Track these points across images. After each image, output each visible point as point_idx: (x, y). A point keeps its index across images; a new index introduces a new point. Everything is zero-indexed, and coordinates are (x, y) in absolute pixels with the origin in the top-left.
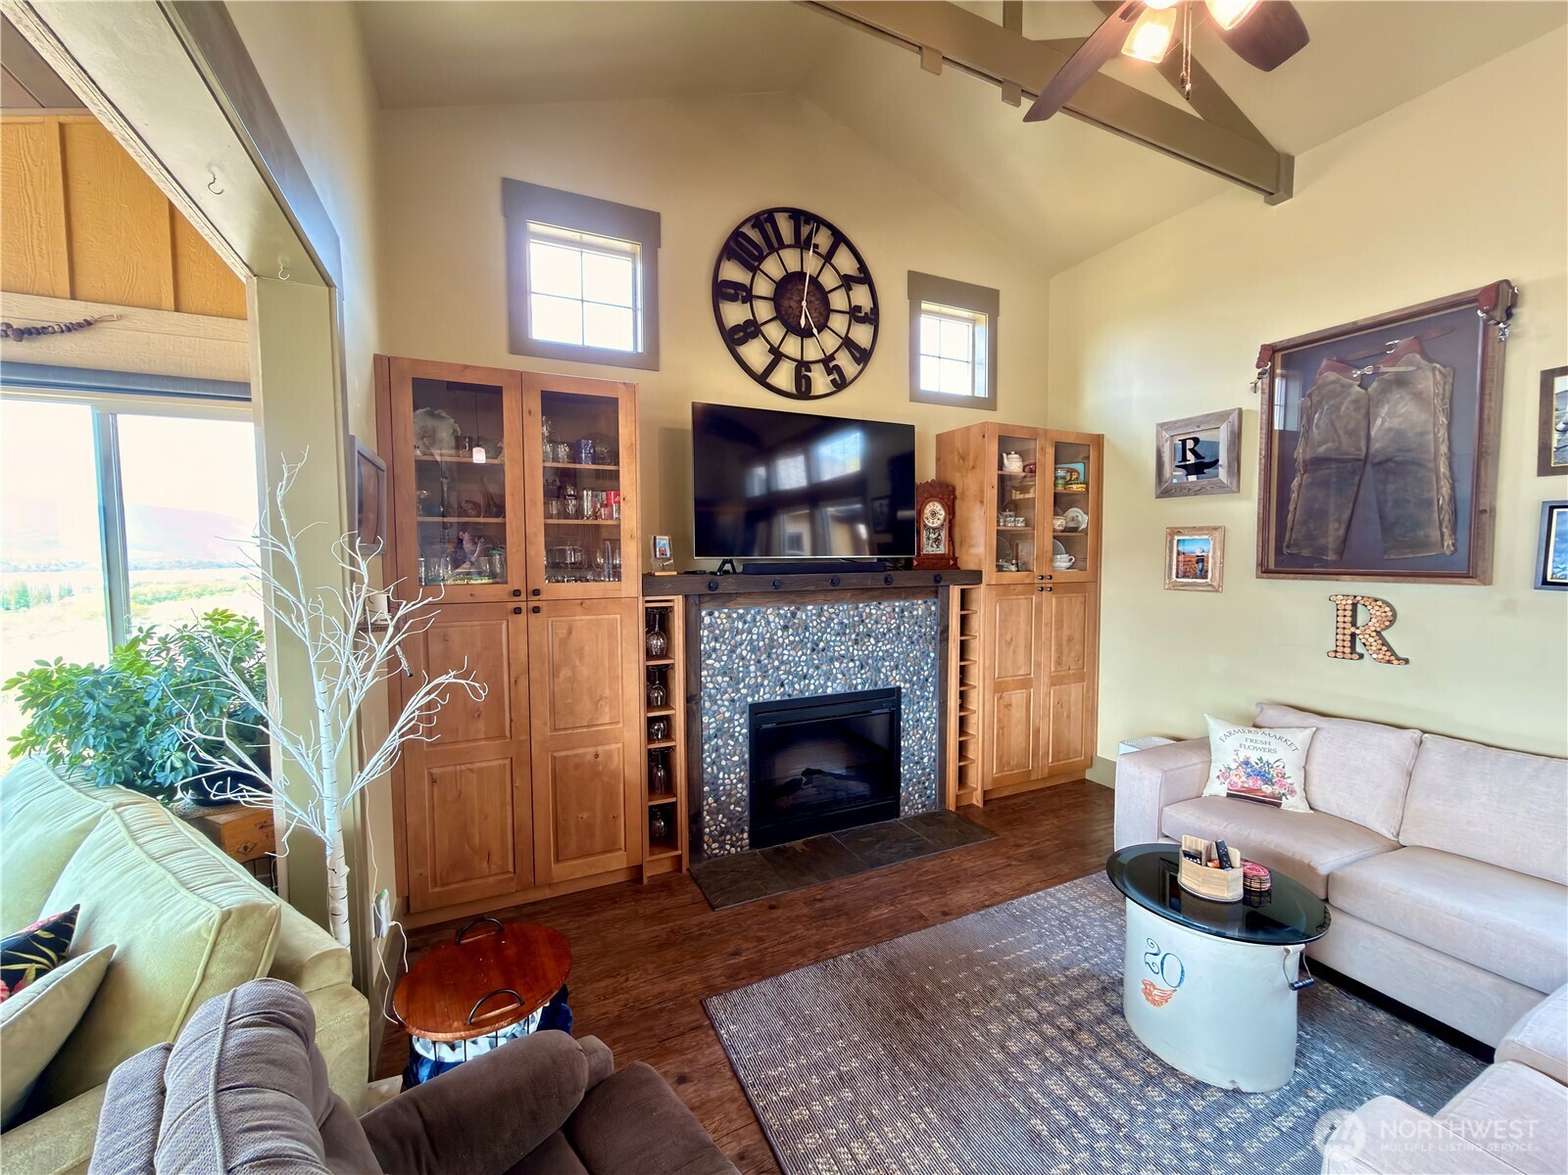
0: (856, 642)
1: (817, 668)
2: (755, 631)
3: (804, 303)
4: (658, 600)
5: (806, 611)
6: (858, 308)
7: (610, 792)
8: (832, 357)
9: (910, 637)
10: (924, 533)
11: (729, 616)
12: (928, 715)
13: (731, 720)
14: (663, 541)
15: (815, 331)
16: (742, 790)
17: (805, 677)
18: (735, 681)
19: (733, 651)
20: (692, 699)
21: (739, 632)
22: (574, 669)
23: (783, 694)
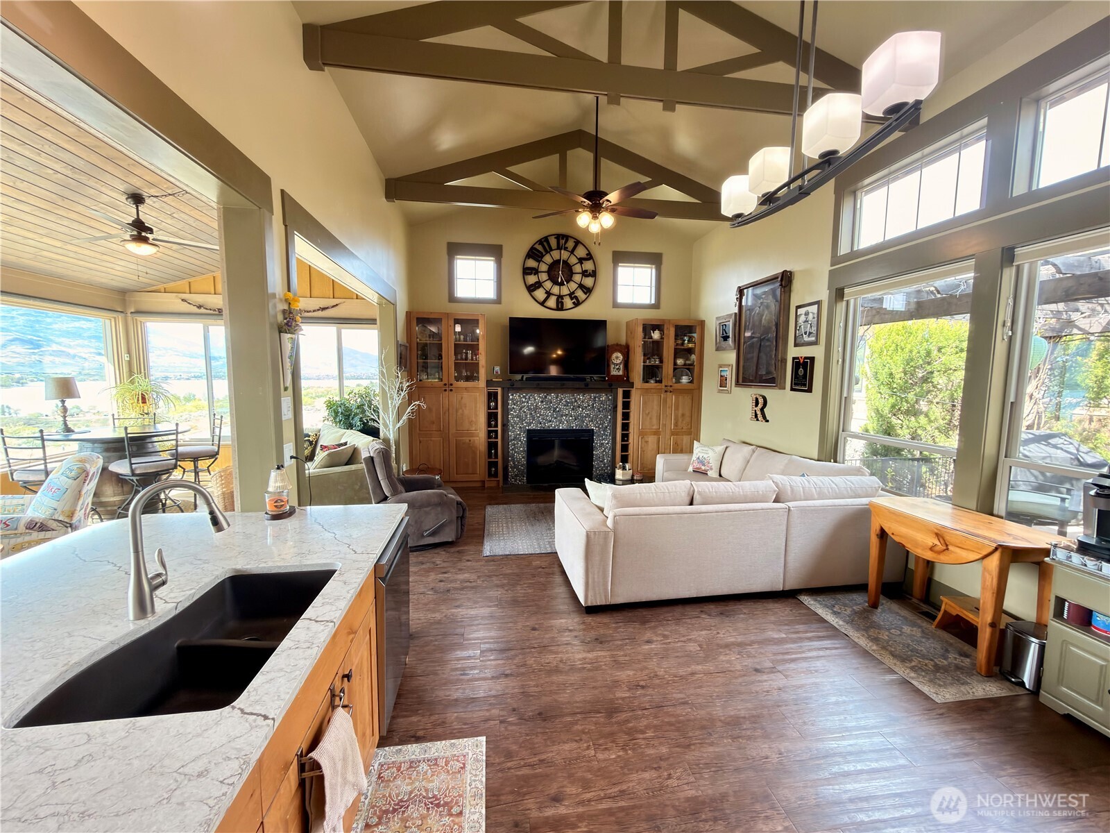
0: (573, 409)
1: (556, 418)
2: (530, 402)
3: (560, 272)
4: (492, 389)
5: (551, 396)
6: (586, 271)
7: (474, 453)
8: (573, 293)
9: (598, 409)
10: (612, 366)
11: (519, 396)
12: (607, 442)
13: (520, 435)
14: (497, 369)
15: (565, 283)
16: (524, 461)
17: (550, 422)
18: (522, 420)
19: (521, 409)
20: (505, 425)
21: (523, 402)
22: (463, 411)
23: (541, 427)
